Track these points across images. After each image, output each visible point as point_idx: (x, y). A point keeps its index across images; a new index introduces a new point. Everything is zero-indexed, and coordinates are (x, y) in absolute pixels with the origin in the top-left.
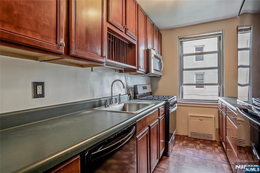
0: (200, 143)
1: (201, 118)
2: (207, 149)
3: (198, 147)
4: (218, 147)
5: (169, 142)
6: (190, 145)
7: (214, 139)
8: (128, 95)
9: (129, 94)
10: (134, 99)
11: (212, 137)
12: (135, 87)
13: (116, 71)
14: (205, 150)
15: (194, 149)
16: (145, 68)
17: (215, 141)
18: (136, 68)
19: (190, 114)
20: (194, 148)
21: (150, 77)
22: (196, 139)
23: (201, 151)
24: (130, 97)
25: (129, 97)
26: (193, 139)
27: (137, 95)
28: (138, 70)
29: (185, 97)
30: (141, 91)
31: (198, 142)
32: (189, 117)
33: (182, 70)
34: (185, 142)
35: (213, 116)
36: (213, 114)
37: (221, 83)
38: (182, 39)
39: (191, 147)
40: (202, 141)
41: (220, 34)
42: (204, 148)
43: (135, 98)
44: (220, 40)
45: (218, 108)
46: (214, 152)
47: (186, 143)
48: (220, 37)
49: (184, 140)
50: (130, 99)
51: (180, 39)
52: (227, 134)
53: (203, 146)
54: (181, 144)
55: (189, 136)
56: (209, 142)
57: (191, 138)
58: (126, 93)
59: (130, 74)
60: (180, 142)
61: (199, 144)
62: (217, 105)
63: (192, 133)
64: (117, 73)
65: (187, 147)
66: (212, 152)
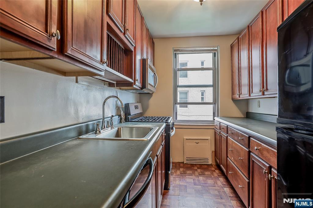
0: (198, 168)
1: (197, 141)
2: (206, 175)
3: (197, 173)
4: (215, 170)
5: (170, 172)
6: (188, 172)
7: (210, 162)
8: (118, 116)
9: (120, 116)
10: (126, 122)
11: (208, 161)
12: (127, 106)
13: (104, 85)
14: (204, 176)
15: (193, 177)
16: (141, 83)
17: (211, 165)
18: (133, 82)
19: (185, 137)
20: (193, 175)
21: (139, 94)
22: (193, 165)
23: (201, 178)
24: (121, 119)
25: (119, 118)
26: (189, 166)
27: (130, 117)
28: (135, 84)
29: (179, 118)
30: (133, 111)
31: (196, 168)
32: (185, 140)
33: (176, 86)
34: (181, 169)
35: (209, 138)
36: (209, 136)
37: (216, 102)
38: (176, 52)
39: (189, 175)
40: (198, 166)
41: (216, 50)
42: (202, 174)
43: (127, 120)
44: (215, 56)
45: (214, 129)
46: (212, 177)
47: (183, 171)
48: (215, 53)
49: (181, 167)
50: (121, 122)
51: (175, 50)
52: (229, 156)
53: (201, 172)
54: (178, 172)
55: (185, 163)
56: (206, 166)
57: (187, 164)
58: (116, 114)
59: (120, 89)
60: (177, 171)
61: (197, 170)
62: (214, 126)
63: (188, 159)
64: (106, 86)
65: (185, 175)
66: (211, 177)
